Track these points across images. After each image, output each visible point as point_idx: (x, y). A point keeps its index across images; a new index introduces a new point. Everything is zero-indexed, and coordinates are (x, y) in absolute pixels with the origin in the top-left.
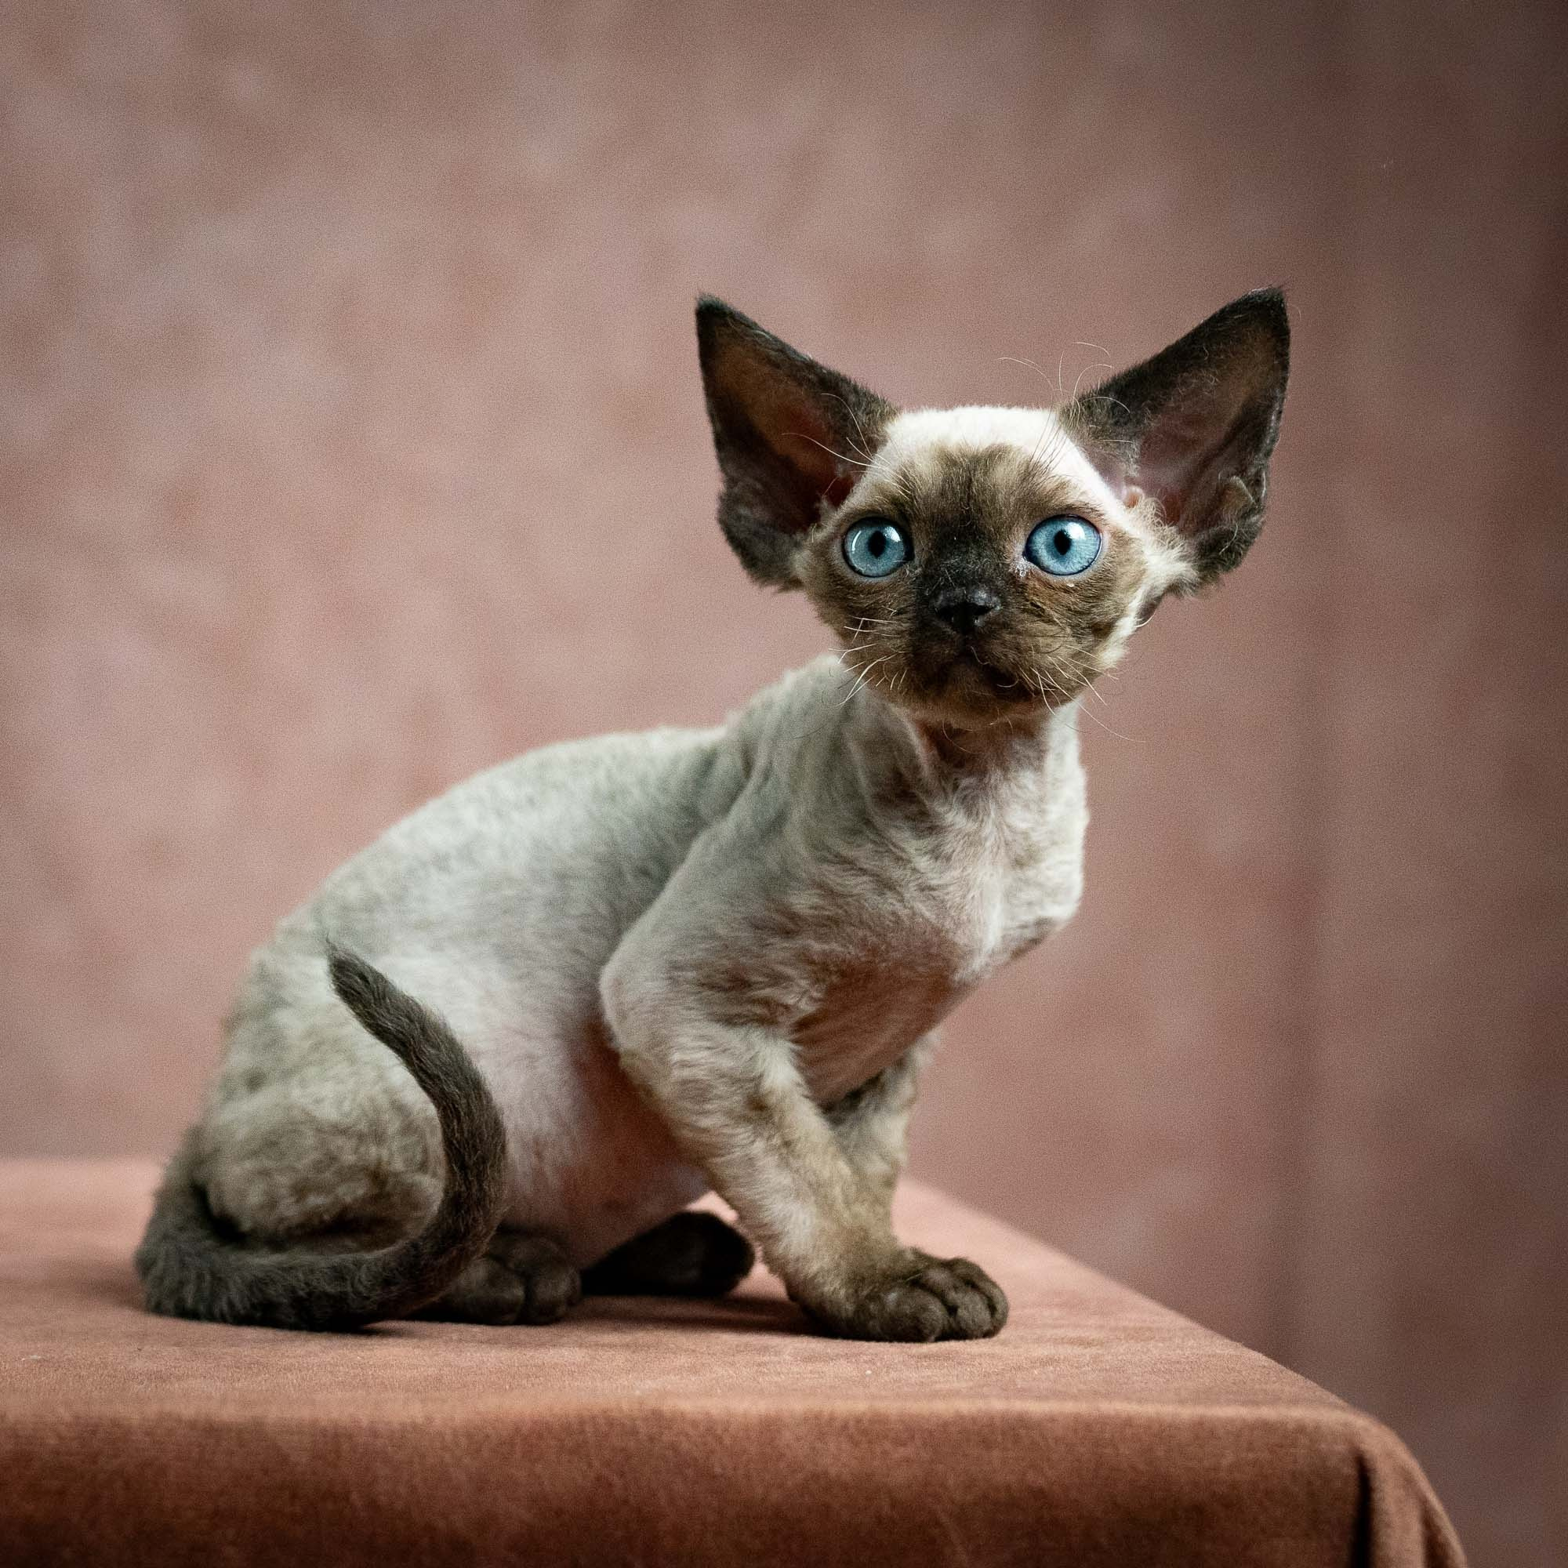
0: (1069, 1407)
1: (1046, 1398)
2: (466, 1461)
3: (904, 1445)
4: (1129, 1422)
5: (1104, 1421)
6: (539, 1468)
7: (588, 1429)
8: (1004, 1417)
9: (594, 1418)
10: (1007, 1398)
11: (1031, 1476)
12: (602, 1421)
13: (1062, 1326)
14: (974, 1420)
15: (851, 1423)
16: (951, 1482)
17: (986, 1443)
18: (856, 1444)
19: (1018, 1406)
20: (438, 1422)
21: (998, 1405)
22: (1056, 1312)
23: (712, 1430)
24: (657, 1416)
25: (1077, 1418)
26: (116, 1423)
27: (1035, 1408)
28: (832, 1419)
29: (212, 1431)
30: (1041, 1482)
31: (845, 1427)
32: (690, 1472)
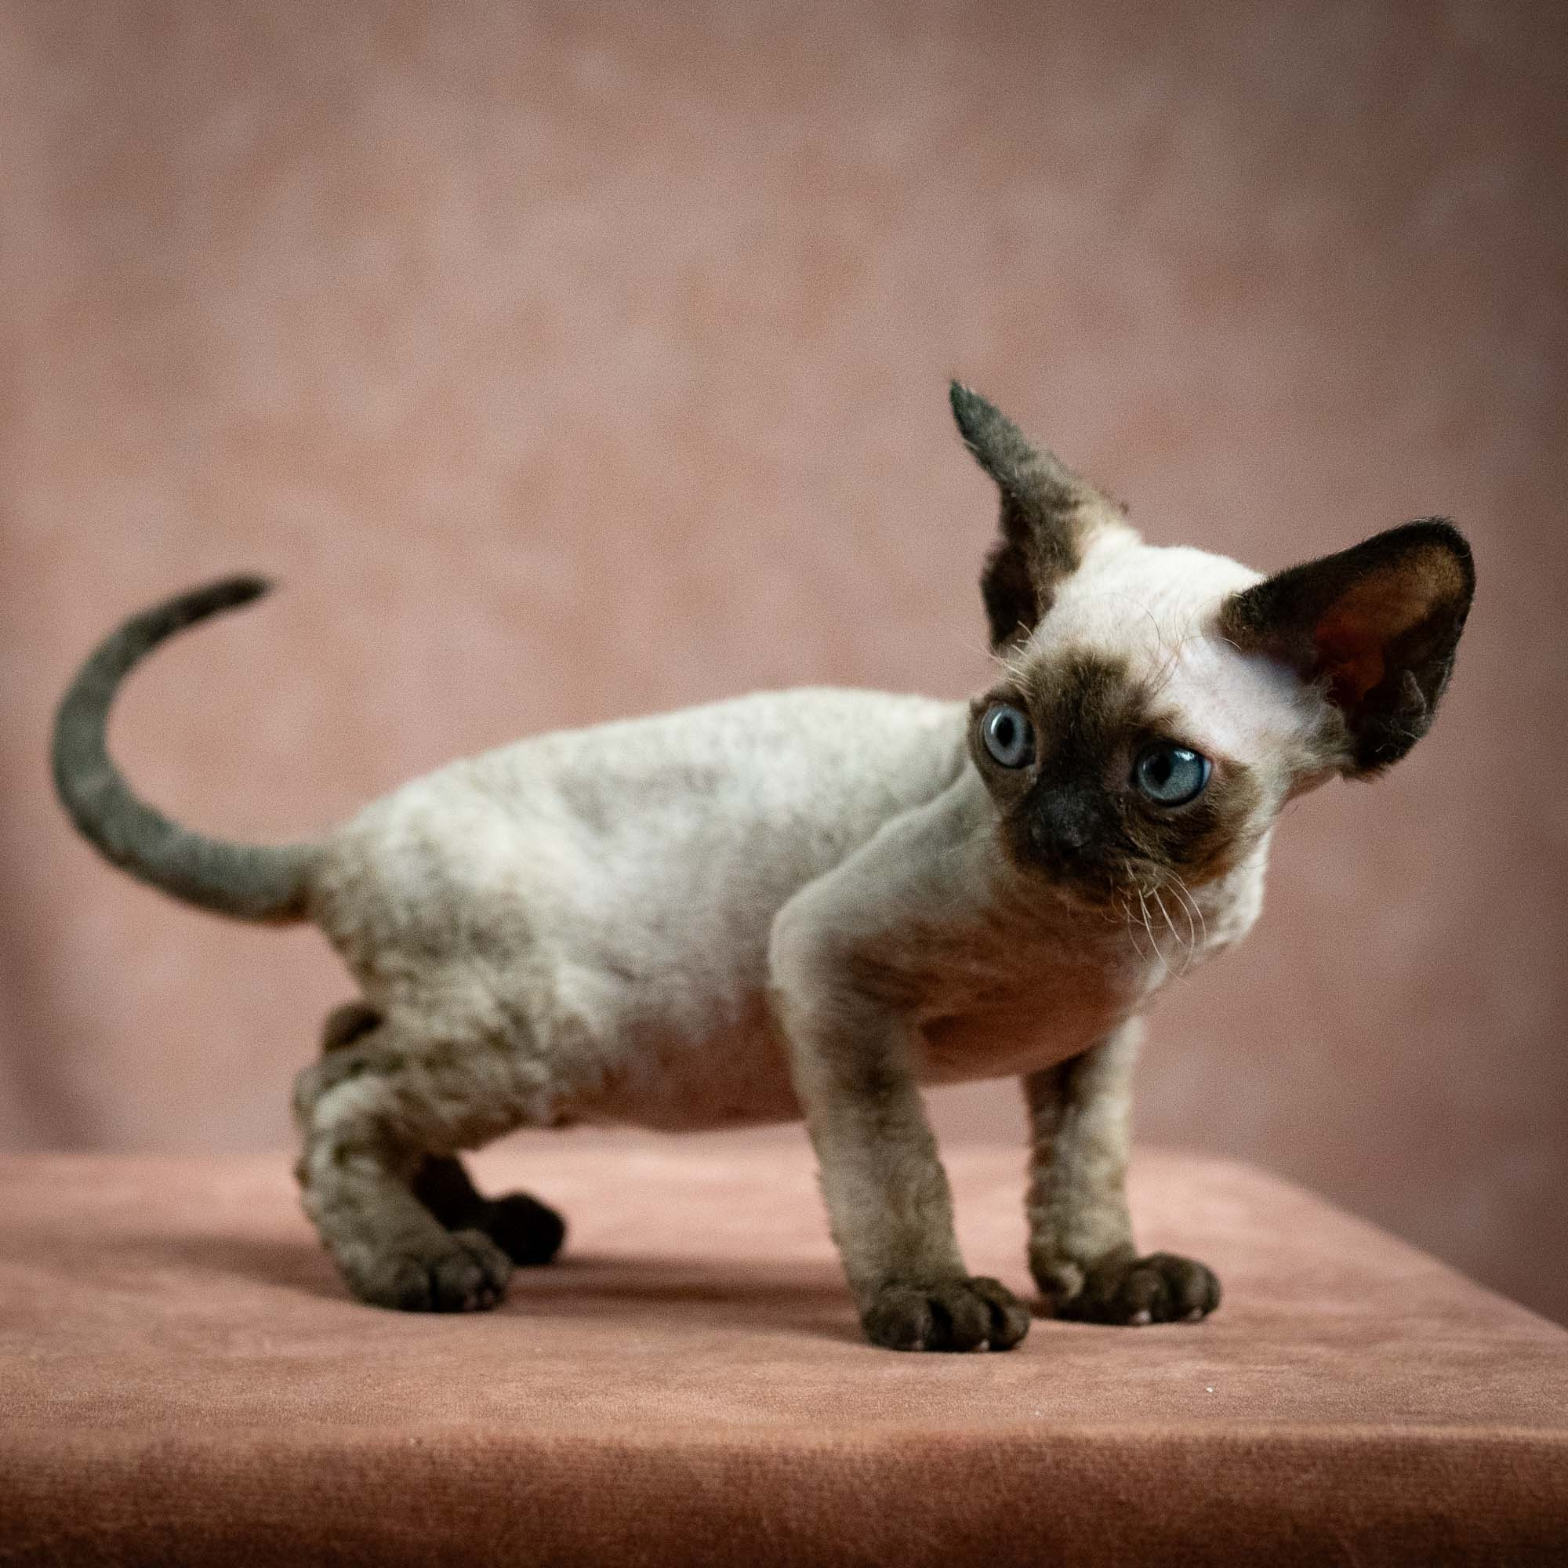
0: (1469, 1432)
1: (1443, 1423)
2: (875, 1487)
3: (1306, 1472)
4: (1527, 1447)
5: (1503, 1446)
6: (947, 1493)
7: (996, 1455)
8: (1405, 1442)
9: (1000, 1445)
10: (1406, 1423)
11: (1431, 1501)
12: (1008, 1448)
13: (1445, 1340)
14: (1375, 1446)
15: (1254, 1450)
16: (1352, 1509)
17: (1387, 1469)
18: (1259, 1469)
19: (1418, 1431)
20: (847, 1449)
21: (1398, 1430)
22: (1437, 1324)
23: (1116, 1454)
24: (1061, 1443)
25: (1477, 1444)
26: (530, 1448)
27: (1435, 1433)
28: (1234, 1444)
29: (625, 1457)
30: (1440, 1508)
31: (1248, 1452)
32: (1095, 1498)
